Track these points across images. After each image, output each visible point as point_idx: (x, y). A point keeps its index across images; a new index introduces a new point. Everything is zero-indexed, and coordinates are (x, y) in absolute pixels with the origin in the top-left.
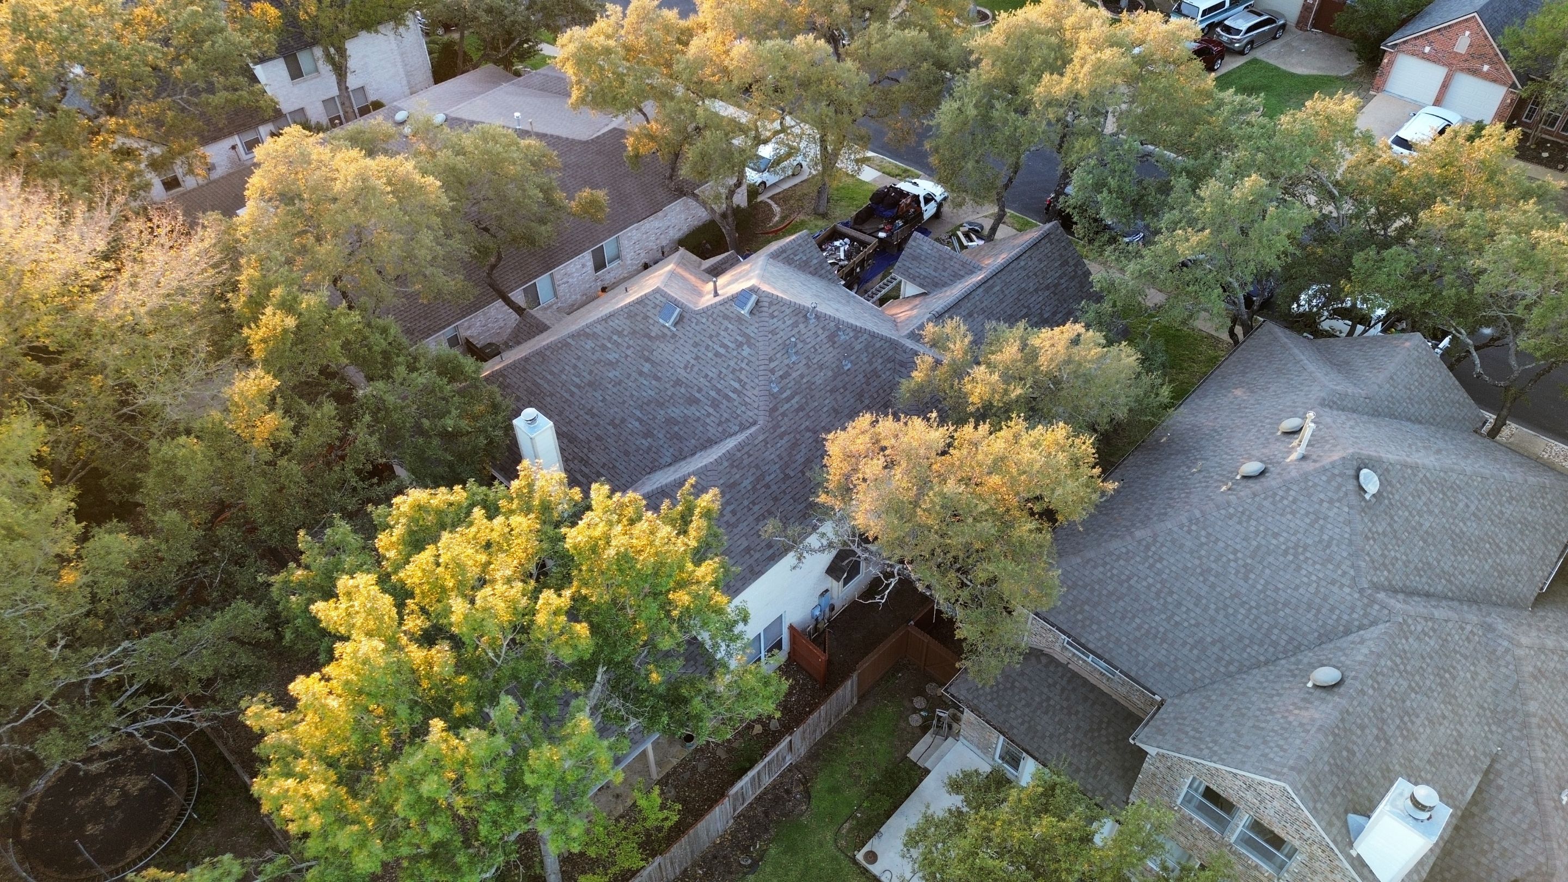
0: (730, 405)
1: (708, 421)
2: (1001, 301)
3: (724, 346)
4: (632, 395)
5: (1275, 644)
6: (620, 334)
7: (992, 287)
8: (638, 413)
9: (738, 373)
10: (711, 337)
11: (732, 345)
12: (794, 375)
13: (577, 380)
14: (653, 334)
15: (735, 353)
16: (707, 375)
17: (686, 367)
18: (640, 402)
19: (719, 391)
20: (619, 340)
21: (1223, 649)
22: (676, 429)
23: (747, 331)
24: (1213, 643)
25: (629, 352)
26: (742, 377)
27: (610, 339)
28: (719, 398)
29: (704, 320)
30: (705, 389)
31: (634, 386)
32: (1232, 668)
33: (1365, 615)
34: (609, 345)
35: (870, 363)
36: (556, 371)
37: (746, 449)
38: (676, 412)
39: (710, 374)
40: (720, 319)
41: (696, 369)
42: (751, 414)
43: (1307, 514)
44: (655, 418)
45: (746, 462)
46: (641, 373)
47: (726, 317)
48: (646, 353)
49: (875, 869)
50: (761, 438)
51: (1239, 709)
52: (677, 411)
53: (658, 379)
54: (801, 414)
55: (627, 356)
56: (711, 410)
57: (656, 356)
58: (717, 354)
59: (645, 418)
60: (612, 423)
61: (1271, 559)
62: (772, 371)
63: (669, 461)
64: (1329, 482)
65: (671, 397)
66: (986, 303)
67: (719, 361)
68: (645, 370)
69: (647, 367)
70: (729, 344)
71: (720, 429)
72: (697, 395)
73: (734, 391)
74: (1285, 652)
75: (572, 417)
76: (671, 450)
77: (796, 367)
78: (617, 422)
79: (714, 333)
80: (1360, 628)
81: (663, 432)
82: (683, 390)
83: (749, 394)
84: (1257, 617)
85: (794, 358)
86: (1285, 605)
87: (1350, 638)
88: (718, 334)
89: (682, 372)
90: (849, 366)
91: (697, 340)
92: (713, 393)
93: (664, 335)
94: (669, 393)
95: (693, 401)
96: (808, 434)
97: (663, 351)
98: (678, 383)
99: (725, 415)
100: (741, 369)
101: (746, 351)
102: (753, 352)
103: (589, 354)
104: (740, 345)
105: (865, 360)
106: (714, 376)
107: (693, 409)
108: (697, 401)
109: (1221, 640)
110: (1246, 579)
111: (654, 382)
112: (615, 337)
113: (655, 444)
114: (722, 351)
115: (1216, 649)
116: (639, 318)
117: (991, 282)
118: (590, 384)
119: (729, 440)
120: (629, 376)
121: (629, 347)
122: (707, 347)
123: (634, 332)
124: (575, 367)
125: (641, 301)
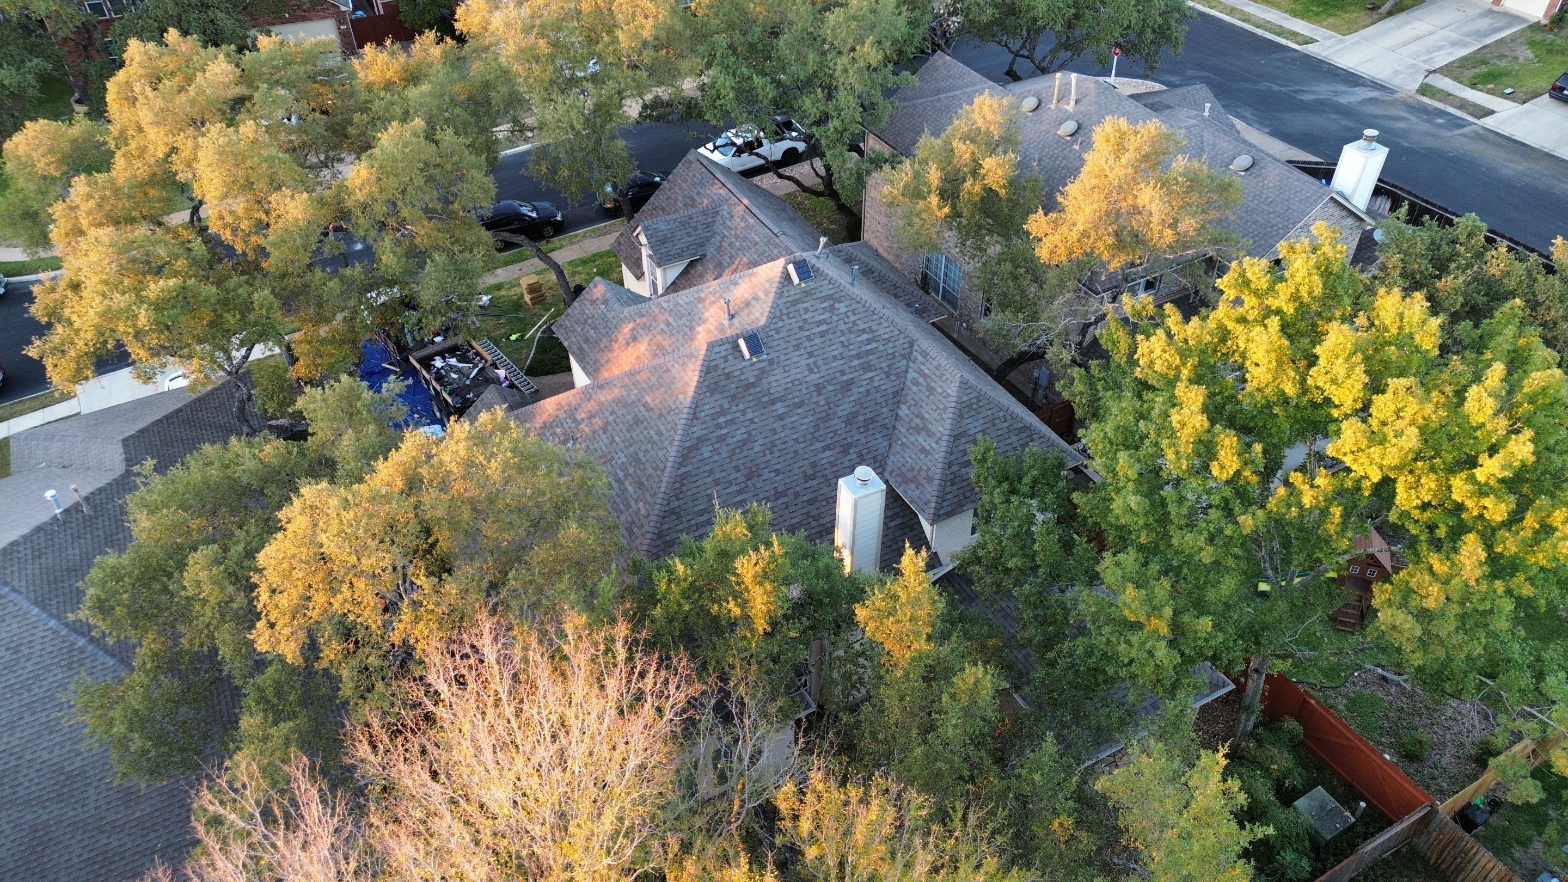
0: (878, 355)
1: (876, 384)
3: (819, 323)
4: (796, 440)
6: (722, 412)
8: (819, 445)
9: (856, 328)
10: (801, 328)
11: (827, 315)
13: (734, 488)
14: (752, 380)
15: (835, 318)
16: (835, 358)
17: (811, 371)
18: (809, 437)
19: (858, 356)
20: (729, 417)
22: (861, 418)
25: (749, 415)
26: (862, 326)
27: (719, 426)
28: (865, 359)
29: (780, 324)
30: (845, 367)
31: (788, 432)
34: (725, 431)
36: (703, 506)
38: (845, 408)
39: (835, 353)
40: (793, 309)
41: (820, 363)
42: (901, 341)
44: (835, 432)
46: (781, 417)
47: (794, 303)
48: (765, 399)
52: (845, 406)
53: (800, 404)
55: (751, 421)
56: (870, 375)
57: (775, 391)
58: (822, 334)
59: (829, 441)
60: (807, 478)
63: (886, 443)
65: (828, 403)
67: (830, 336)
68: (781, 411)
69: (780, 408)
70: (822, 317)
71: (893, 378)
72: (845, 378)
73: (869, 342)
76: (878, 436)
78: (810, 472)
79: (801, 324)
81: (854, 432)
82: (830, 388)
83: (882, 331)
88: (805, 321)
89: (812, 377)
91: (794, 343)
92: (856, 362)
93: (762, 370)
94: (823, 402)
95: (847, 387)
97: (777, 381)
98: (819, 388)
99: (883, 365)
100: (854, 323)
101: (842, 307)
102: (847, 303)
103: (716, 458)
104: (832, 309)
106: (841, 350)
107: (855, 390)
108: (851, 382)
111: (800, 411)
112: (722, 420)
113: (861, 448)
114: (824, 327)
116: (724, 382)
118: (749, 477)
119: (911, 375)
120: (774, 431)
121: (744, 412)
122: (809, 339)
123: (734, 397)
124: (717, 482)
125: (708, 369)
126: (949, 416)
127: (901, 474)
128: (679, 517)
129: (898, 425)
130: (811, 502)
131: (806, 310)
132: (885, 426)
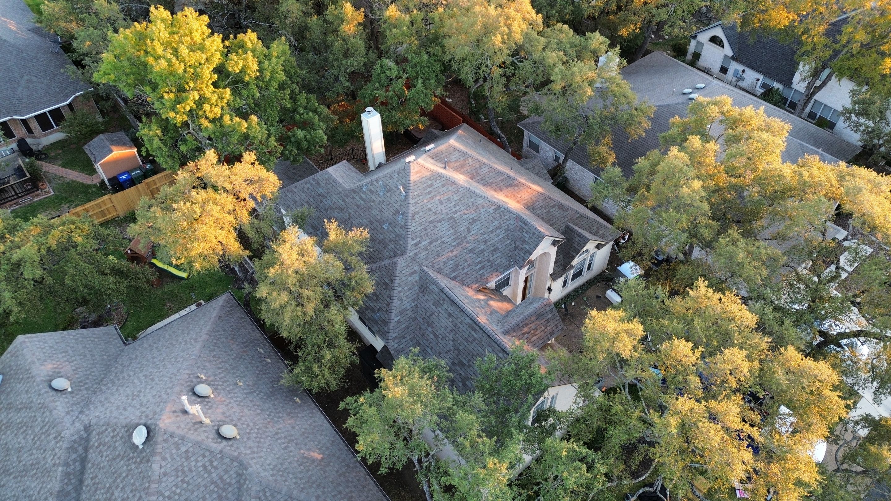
2: (467, 340)
5: (106, 384)
7: (475, 330)
12: (373, 197)
21: (125, 366)
24: (131, 363)
32: (113, 368)
33: (80, 420)
35: (391, 241)
37: (334, 184)
43: (148, 401)
45: (329, 186)
50: (341, 190)
54: (356, 208)
61: (142, 386)
62: (372, 184)
64: (154, 412)
66: (461, 326)
74: (99, 388)
77: (377, 196)
84: (124, 378)
85: (381, 194)
86: (118, 390)
90: (386, 228)
96: (347, 215)
105: (391, 237)
110: (144, 375)
115: (127, 363)
117: (478, 328)
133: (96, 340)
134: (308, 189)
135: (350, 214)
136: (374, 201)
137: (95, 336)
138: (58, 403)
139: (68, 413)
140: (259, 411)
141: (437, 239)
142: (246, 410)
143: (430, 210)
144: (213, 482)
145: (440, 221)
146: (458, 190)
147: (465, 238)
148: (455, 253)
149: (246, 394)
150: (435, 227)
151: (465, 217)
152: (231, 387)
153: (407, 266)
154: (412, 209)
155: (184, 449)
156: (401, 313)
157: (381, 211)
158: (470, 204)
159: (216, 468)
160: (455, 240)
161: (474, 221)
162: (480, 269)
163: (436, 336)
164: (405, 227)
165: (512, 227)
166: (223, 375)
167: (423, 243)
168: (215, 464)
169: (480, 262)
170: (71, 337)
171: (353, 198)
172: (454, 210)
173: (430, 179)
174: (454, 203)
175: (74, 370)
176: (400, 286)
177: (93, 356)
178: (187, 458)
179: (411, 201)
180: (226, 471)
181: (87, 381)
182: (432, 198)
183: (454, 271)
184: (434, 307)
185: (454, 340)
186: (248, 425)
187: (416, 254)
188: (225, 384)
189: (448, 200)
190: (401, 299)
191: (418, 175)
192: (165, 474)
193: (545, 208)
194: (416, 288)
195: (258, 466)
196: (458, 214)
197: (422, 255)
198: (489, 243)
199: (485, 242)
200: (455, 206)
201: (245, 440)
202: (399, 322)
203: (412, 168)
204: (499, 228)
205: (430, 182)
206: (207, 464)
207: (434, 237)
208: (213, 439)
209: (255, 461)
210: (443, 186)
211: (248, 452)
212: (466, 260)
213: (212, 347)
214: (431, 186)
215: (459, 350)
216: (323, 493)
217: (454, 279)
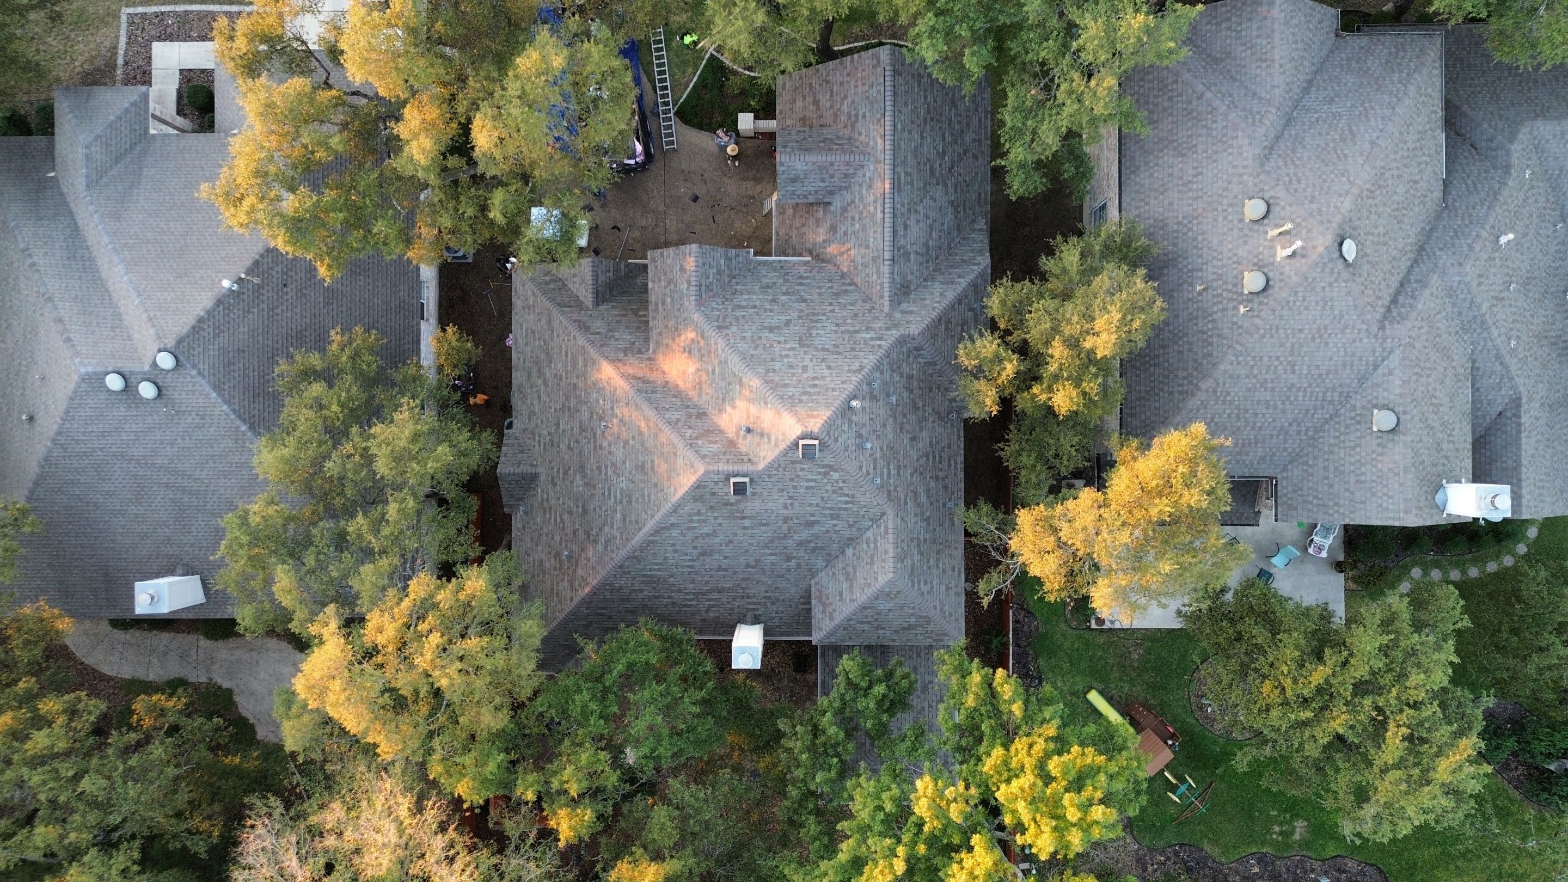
0: (850, 512)
1: (837, 529)
2: (912, 183)
3: (808, 480)
4: (751, 544)
5: (1331, 402)
6: (699, 513)
8: (768, 551)
9: (840, 492)
10: (792, 480)
11: (819, 478)
12: (878, 455)
13: (687, 558)
14: (732, 501)
15: (825, 481)
16: (811, 505)
17: (786, 507)
18: (762, 544)
19: (831, 509)
20: (702, 518)
21: (1299, 425)
22: (812, 545)
23: (826, 463)
24: (1290, 424)
25: (720, 521)
26: (846, 492)
27: (692, 521)
28: (836, 512)
29: (774, 473)
30: (817, 512)
31: (746, 538)
32: (1310, 433)
33: (1384, 349)
34: (695, 525)
35: (902, 375)
36: (658, 561)
38: (804, 535)
39: (813, 502)
40: (789, 466)
41: (796, 504)
42: (875, 510)
43: (1317, 303)
44: (786, 547)
46: (745, 528)
47: (795, 462)
48: (738, 515)
49: (1107, 625)
50: (899, 522)
51: (1336, 469)
53: (767, 525)
55: (720, 524)
56: (835, 522)
57: (747, 513)
58: (808, 488)
59: (777, 551)
60: (748, 566)
61: (1305, 349)
62: (868, 473)
63: (824, 564)
64: (1323, 271)
65: (789, 530)
66: (906, 202)
67: (815, 491)
68: (747, 525)
69: (747, 523)
70: (814, 477)
71: (853, 530)
72: (813, 518)
73: (847, 503)
74: (1341, 403)
75: (706, 579)
76: (820, 558)
77: (874, 449)
78: (752, 564)
79: (793, 477)
80: (1383, 360)
81: (802, 551)
82: (796, 521)
83: (862, 499)
84: (1312, 393)
85: (869, 445)
86: (1328, 373)
87: (1380, 371)
88: (798, 476)
89: (785, 512)
90: (895, 397)
91: (781, 487)
92: (828, 512)
94: (785, 528)
95: (811, 524)
97: (753, 506)
98: (786, 520)
99: (850, 519)
100: (841, 488)
101: (835, 476)
102: (842, 473)
103: (681, 538)
104: (826, 474)
105: (898, 379)
106: (819, 501)
107: (817, 529)
108: (817, 522)
109: (1295, 420)
110: (1293, 372)
111: (763, 528)
112: (696, 518)
113: (801, 561)
114: (813, 484)
115: (1294, 428)
116: (707, 497)
117: (896, 178)
118: (703, 554)
119: (869, 534)
120: (736, 535)
121: (716, 518)
122: (795, 487)
123: (711, 508)
124: (676, 551)
125: (698, 486)
126: (869, 592)
127: (820, 592)
128: (639, 561)
129: (841, 558)
130: (743, 579)
131: (803, 469)
132: (830, 555)
133: (1311, 498)
134: (926, 583)
135: (912, 475)
136: (882, 449)
137: (1310, 507)
138: (1398, 391)
139: (1390, 373)
140: (1200, 238)
141: (843, 332)
142: (1215, 242)
143: (829, 367)
144: (1296, 166)
145: (823, 349)
146: (768, 371)
147: (800, 317)
148: (831, 308)
149: (1201, 270)
150: (835, 346)
151: (782, 339)
152: (1215, 284)
153: (908, 322)
154: (855, 379)
155: (1314, 206)
156: (952, 283)
157: (885, 425)
158: (760, 349)
159: (1288, 175)
160: (817, 321)
161: (771, 329)
162: (807, 278)
163: (931, 227)
164: (878, 367)
165: (720, 301)
166: (1215, 309)
167: (868, 336)
168: (1287, 179)
169: (801, 284)
170: (1341, 510)
171: (896, 487)
172: (791, 353)
173: (801, 401)
174: (786, 360)
175: (1359, 445)
176: (934, 309)
177: (1326, 468)
178: (1313, 197)
179: (850, 387)
180: (1279, 167)
181: (1348, 422)
182: (814, 378)
183: (846, 291)
184: (912, 256)
185: (921, 201)
186: (1225, 218)
187: (887, 329)
188: (1220, 291)
189: (791, 367)
190: (941, 294)
191: (815, 413)
192: (1340, 195)
193: (613, 336)
194: (912, 296)
195: (1245, 155)
196: (788, 346)
197: (880, 324)
198: (770, 297)
199: (773, 301)
200: (787, 356)
201: (1240, 197)
202: (960, 277)
203: (819, 425)
204: (740, 307)
205: (804, 398)
206: (1295, 182)
207: (846, 336)
208: (1278, 204)
209: (1245, 163)
210: (785, 386)
211: (1246, 177)
212: (819, 294)
213: (1205, 362)
214: (805, 393)
215: (925, 185)
216: (1190, 102)
217: (852, 283)
